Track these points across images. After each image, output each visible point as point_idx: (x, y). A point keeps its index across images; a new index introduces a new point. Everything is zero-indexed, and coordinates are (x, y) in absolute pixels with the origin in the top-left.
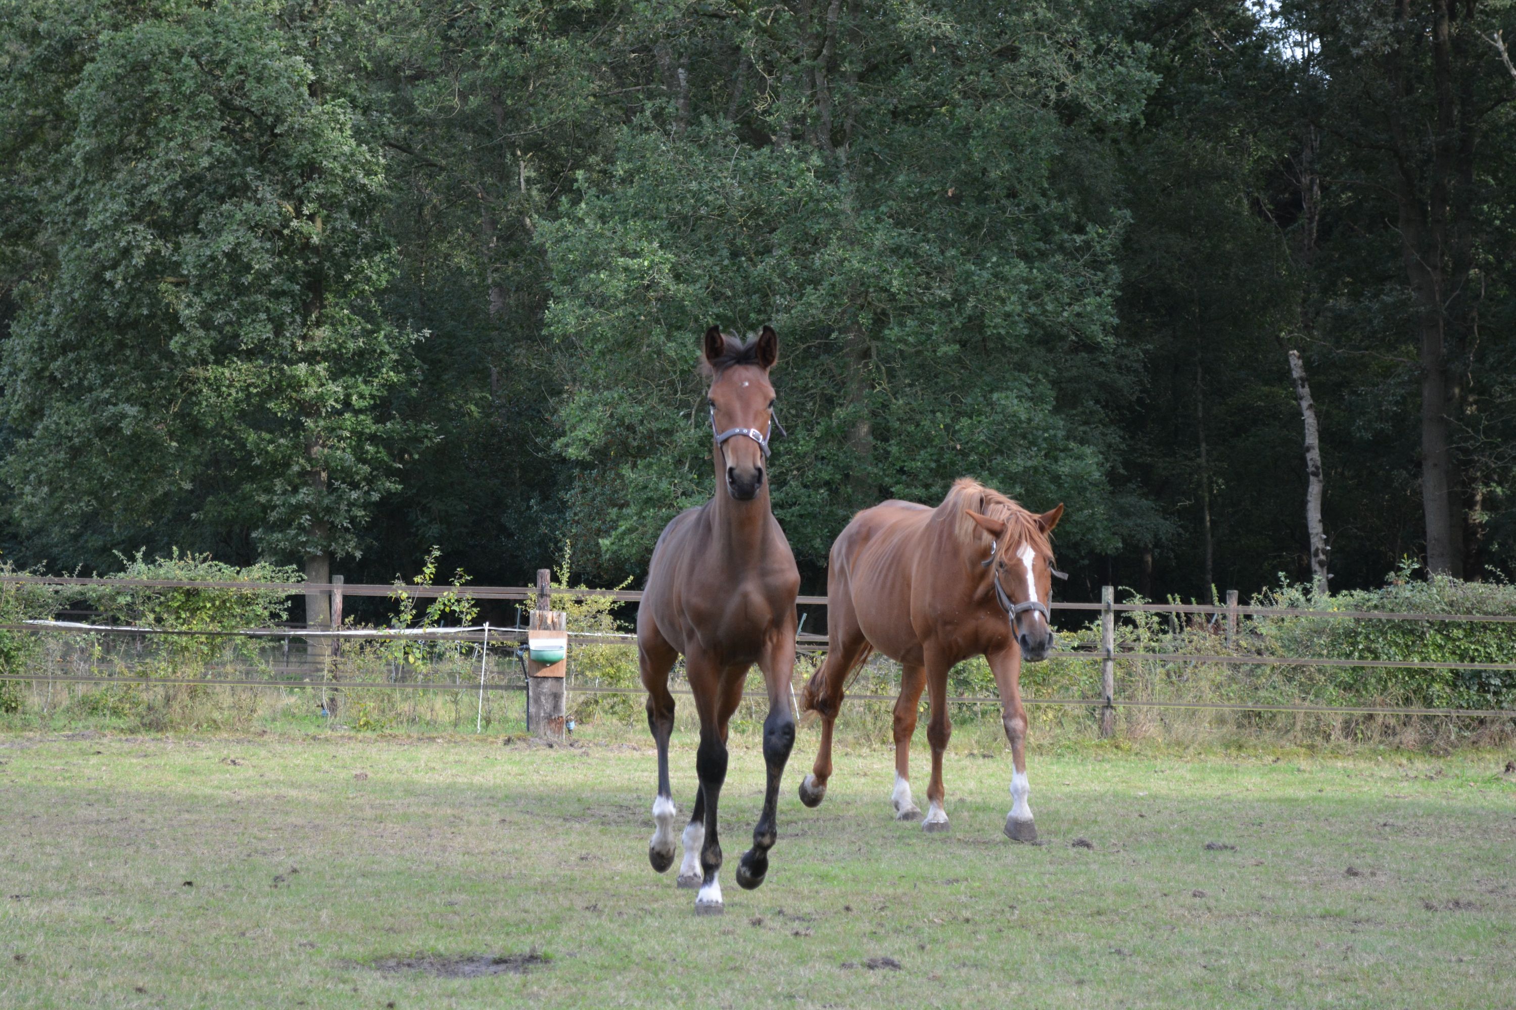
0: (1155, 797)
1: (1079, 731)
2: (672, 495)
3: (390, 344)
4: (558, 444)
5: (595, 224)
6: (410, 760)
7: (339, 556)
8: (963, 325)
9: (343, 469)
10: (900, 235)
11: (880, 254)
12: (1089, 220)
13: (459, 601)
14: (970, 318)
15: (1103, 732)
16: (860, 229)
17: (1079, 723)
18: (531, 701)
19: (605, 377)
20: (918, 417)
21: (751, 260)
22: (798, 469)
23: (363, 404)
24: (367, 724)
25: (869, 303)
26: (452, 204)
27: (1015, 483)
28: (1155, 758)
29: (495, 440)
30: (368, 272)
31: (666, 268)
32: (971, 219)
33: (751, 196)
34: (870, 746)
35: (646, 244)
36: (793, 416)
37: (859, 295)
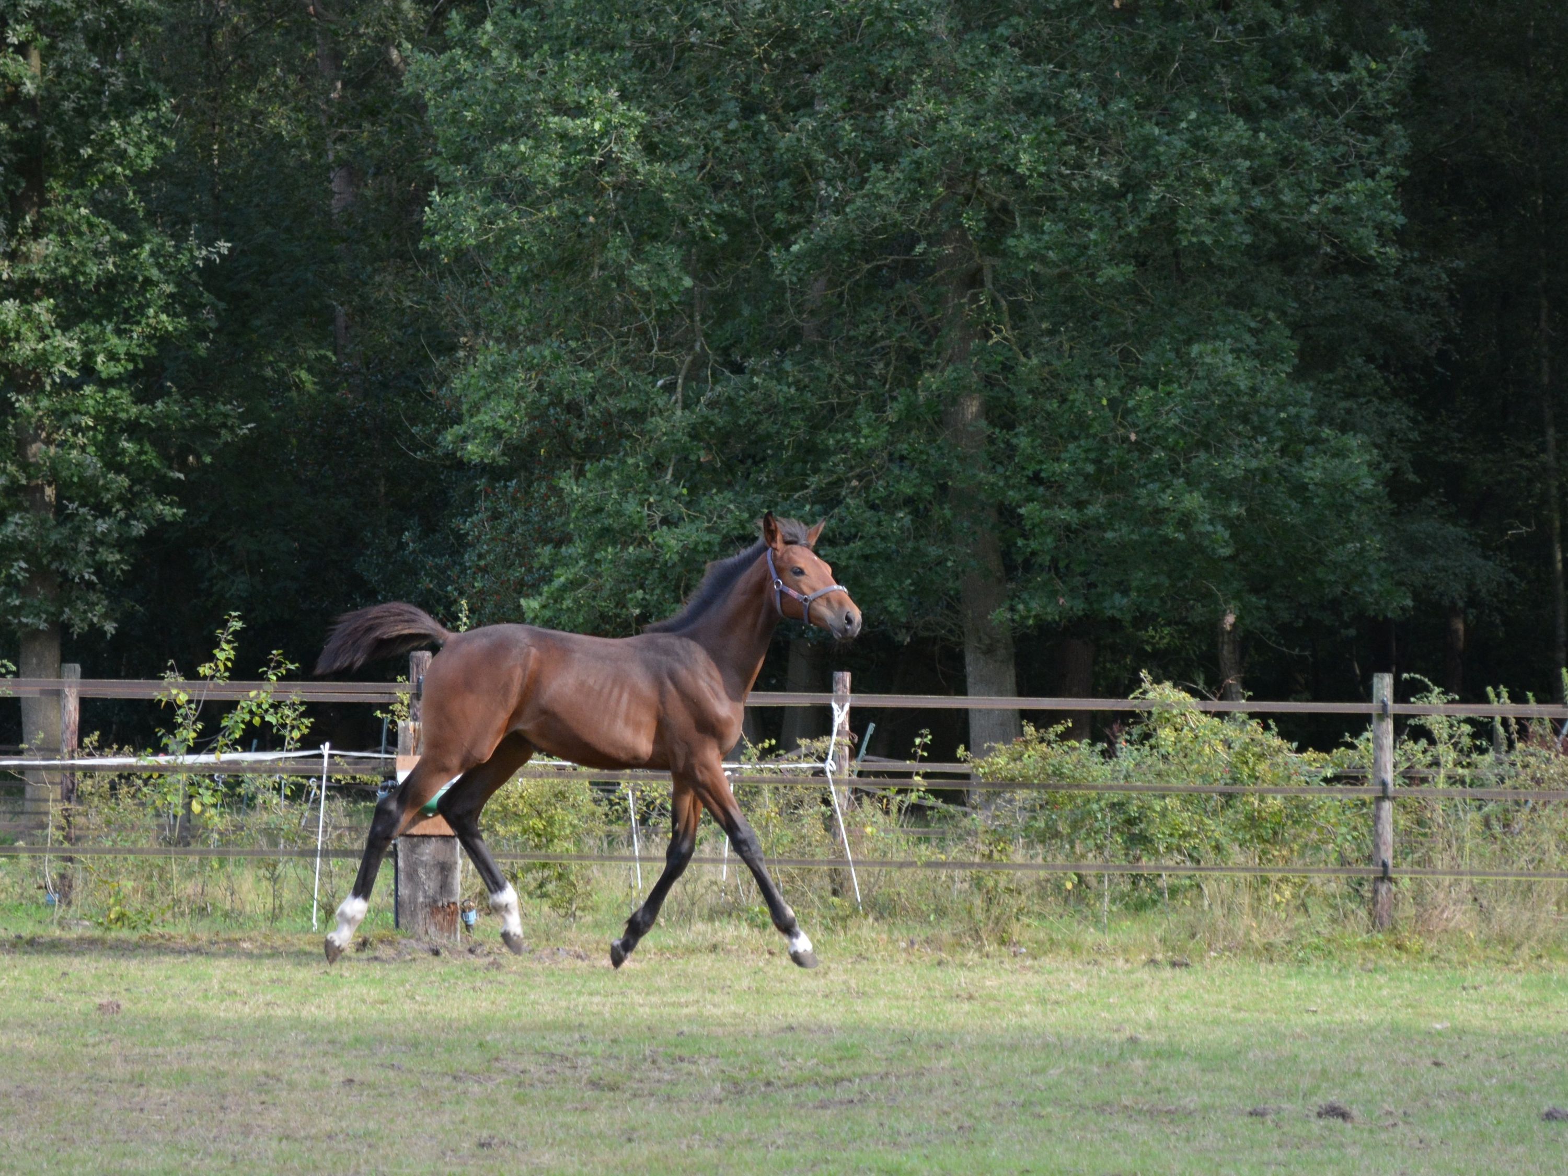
0: (1461, 1032)
1: (1334, 921)
2: (646, 523)
3: (160, 267)
4: (449, 436)
5: (509, 59)
6: (194, 979)
7: (76, 630)
8: (1141, 230)
9: (83, 482)
10: (1031, 75)
11: (998, 109)
12: (1355, 47)
13: (276, 706)
14: (1153, 219)
15: (1376, 921)
16: (962, 65)
17: (1335, 907)
18: (402, 876)
19: (529, 321)
20: (1064, 386)
21: (777, 119)
22: (860, 477)
23: (115, 369)
24: (121, 918)
25: (979, 192)
26: (265, 25)
27: (1229, 498)
28: (1464, 964)
29: (343, 430)
30: (121, 143)
31: (632, 133)
32: (1152, 46)
33: (776, 8)
34: (980, 949)
35: (596, 92)
36: (851, 386)
37: (962, 179)
